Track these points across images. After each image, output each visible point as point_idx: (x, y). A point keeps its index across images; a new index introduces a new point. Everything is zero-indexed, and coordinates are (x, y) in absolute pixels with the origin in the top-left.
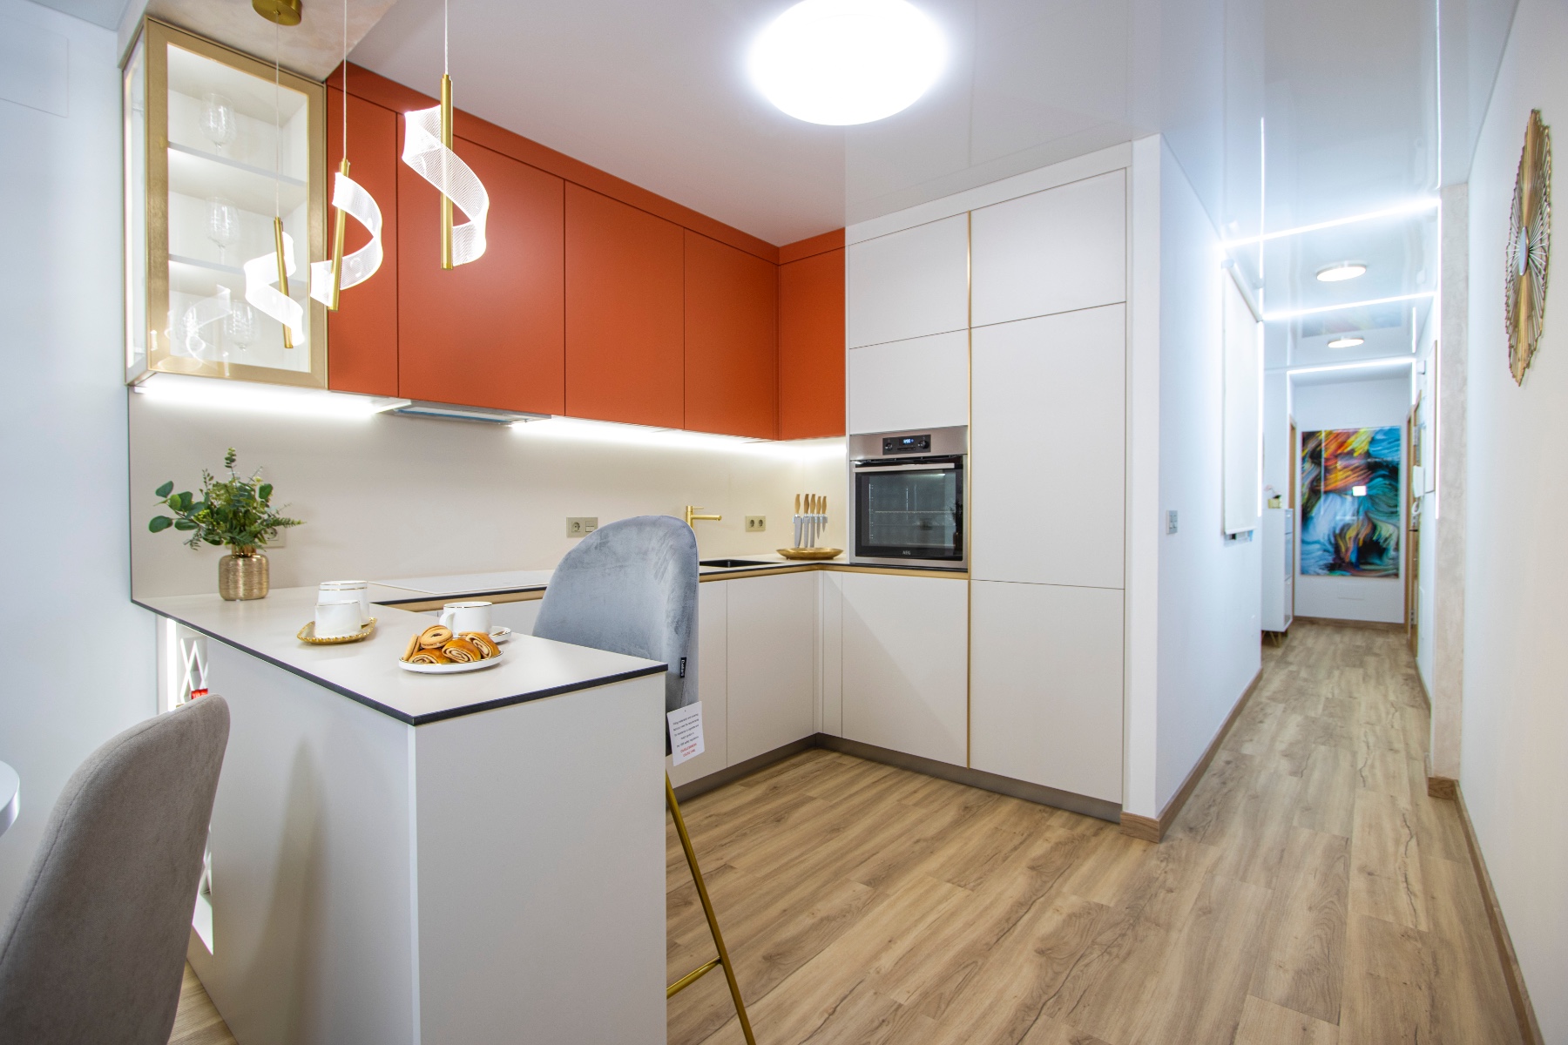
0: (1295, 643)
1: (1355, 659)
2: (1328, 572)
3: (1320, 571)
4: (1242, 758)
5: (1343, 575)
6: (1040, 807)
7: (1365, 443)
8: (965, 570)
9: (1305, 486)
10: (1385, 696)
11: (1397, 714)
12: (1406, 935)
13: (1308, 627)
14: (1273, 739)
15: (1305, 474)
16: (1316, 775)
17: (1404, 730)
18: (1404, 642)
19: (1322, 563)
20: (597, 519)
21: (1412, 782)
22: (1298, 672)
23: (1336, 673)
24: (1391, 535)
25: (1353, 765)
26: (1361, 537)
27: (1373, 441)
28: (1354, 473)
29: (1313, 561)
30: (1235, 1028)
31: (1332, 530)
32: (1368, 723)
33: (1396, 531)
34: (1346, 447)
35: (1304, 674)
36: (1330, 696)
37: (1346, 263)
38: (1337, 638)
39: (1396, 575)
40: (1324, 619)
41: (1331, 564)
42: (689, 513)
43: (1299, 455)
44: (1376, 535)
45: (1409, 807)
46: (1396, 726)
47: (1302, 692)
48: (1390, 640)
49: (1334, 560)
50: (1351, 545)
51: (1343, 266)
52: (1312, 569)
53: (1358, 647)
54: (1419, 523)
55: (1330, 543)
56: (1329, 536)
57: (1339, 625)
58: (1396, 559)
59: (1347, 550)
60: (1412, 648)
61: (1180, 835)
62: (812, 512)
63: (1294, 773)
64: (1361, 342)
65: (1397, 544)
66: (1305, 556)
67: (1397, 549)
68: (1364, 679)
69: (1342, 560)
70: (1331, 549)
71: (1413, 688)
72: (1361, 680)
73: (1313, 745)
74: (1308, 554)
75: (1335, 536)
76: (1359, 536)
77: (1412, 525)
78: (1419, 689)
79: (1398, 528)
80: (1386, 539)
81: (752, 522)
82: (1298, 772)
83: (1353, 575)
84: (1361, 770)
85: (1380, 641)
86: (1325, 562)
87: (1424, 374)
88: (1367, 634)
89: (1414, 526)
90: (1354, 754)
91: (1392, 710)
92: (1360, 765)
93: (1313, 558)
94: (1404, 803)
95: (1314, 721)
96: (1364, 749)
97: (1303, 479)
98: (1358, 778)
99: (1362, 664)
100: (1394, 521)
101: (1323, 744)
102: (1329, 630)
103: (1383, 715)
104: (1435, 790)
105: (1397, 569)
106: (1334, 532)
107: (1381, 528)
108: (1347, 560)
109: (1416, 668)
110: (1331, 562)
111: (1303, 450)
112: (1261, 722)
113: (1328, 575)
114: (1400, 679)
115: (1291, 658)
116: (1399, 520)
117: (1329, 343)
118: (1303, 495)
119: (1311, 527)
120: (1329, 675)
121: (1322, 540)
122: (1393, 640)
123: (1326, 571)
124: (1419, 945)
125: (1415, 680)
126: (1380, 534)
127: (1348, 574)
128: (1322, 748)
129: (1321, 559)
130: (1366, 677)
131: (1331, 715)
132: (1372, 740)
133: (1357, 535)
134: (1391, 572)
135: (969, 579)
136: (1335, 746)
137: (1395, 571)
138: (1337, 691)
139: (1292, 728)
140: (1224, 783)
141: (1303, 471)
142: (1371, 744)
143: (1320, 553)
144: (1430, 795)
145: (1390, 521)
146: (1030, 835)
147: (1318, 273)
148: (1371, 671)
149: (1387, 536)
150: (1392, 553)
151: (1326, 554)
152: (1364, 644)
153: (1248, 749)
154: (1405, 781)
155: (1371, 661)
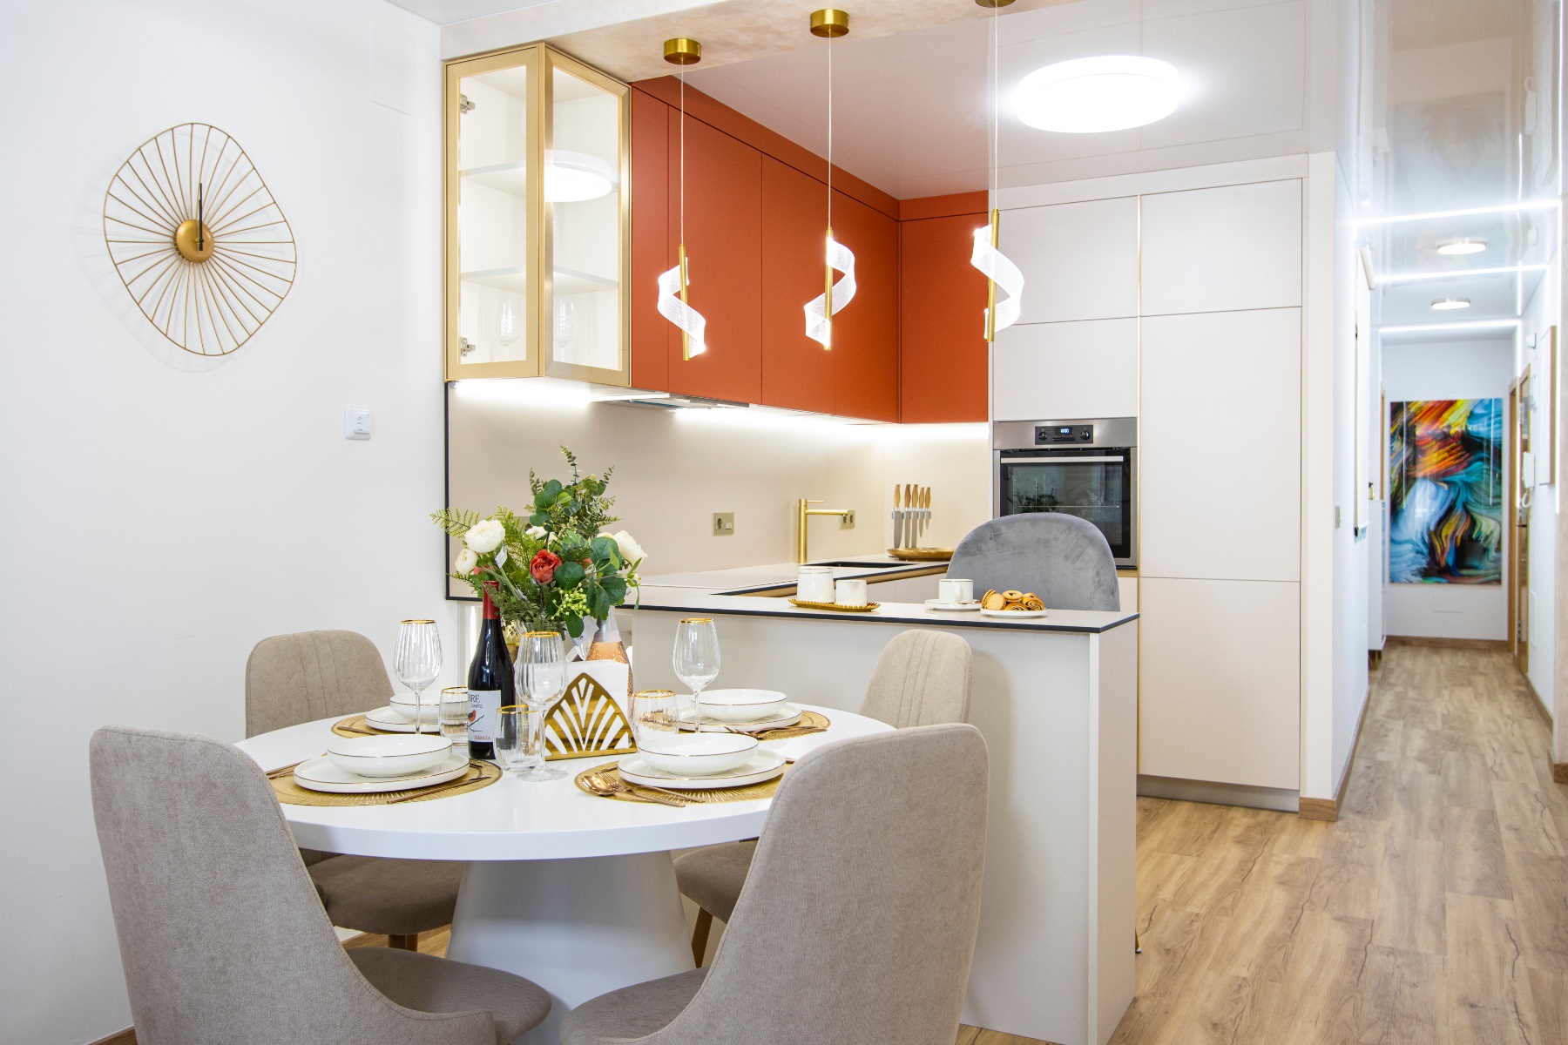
0: (1392, 665)
1: (1463, 679)
2: (1421, 579)
3: (1414, 579)
4: (1379, 765)
5: (1438, 582)
6: (1214, 806)
7: (1463, 417)
8: (1134, 568)
9: (1395, 471)
10: (1501, 711)
11: (1516, 725)
12: (1551, 859)
13: (1400, 648)
14: (1403, 749)
15: (1395, 455)
16: (1453, 773)
17: (1524, 737)
18: (1510, 661)
19: (1415, 567)
20: (733, 514)
21: (1538, 774)
22: (1406, 693)
23: (1446, 693)
24: (1492, 532)
25: (1484, 764)
26: (1459, 534)
27: (1472, 416)
28: (1451, 455)
29: (1404, 565)
30: (1443, 907)
31: (1426, 526)
32: (1489, 733)
33: (1498, 528)
34: (1442, 423)
35: (1412, 694)
36: (1445, 712)
37: (1467, 239)
38: (1436, 659)
39: (1499, 581)
40: (1418, 639)
41: (1425, 569)
42: (803, 507)
43: (1388, 432)
44: (1476, 531)
45: (1539, 790)
46: (1515, 734)
47: (1416, 711)
48: (1495, 659)
49: (1428, 563)
50: (1448, 545)
51: (1463, 242)
52: (1404, 575)
53: (1462, 667)
54: (1527, 517)
55: (1424, 542)
56: (1422, 533)
57: (1435, 645)
58: (1498, 561)
59: (1443, 551)
60: (1521, 665)
61: (1350, 816)
62: (914, 506)
63: (1433, 772)
64: (1466, 305)
65: (1499, 543)
66: (1395, 560)
67: (1498, 549)
68: (1475, 697)
69: (1438, 564)
70: (1425, 551)
71: (1526, 703)
72: (1473, 698)
73: (1442, 752)
74: (1399, 557)
75: (1429, 535)
76: (1457, 534)
77: (1518, 519)
78: (1532, 704)
79: (1500, 523)
80: (1487, 537)
81: (845, 519)
82: (1435, 771)
83: (1450, 582)
84: (1492, 768)
85: (1483, 661)
86: (1418, 566)
87: (1534, 348)
88: (1467, 654)
89: (1520, 521)
90: (1483, 756)
91: (1510, 722)
92: (1490, 763)
93: (1404, 562)
94: (1534, 787)
95: (1437, 733)
96: (1491, 752)
97: (1392, 461)
98: (1489, 774)
99: (1470, 684)
100: (1495, 514)
101: (1452, 750)
102: (1424, 651)
103: (1502, 726)
104: (1560, 777)
105: (1500, 574)
106: (1429, 528)
107: (1481, 523)
108: (1443, 563)
109: (1528, 684)
110: (1425, 566)
111: (1392, 426)
112: (1386, 736)
113: (1421, 583)
114: (1513, 696)
115: (1392, 679)
116: (1501, 513)
117: (1433, 304)
118: (1392, 482)
119: (1401, 523)
120: (1439, 694)
121: (1414, 539)
122: (1497, 659)
123: (1419, 579)
124: (1561, 863)
125: (1529, 696)
126: (1480, 531)
127: (1445, 581)
128: (1452, 754)
129: (1414, 563)
130: (1477, 696)
131: (1451, 728)
132: (1496, 746)
133: (1454, 532)
134: (1491, 577)
135: (1138, 577)
136: (1463, 751)
137: (1497, 576)
138: (1451, 709)
139: (1417, 740)
140: (1372, 781)
141: (1392, 452)
142: (1496, 748)
143: (1412, 555)
144: (1556, 781)
145: (1490, 515)
146: (1219, 824)
147: (1439, 247)
148: (1481, 689)
149: (1488, 532)
150: (1493, 554)
151: (1419, 556)
152: (1467, 664)
153: (1382, 757)
154: (1532, 773)
155: (1479, 680)
